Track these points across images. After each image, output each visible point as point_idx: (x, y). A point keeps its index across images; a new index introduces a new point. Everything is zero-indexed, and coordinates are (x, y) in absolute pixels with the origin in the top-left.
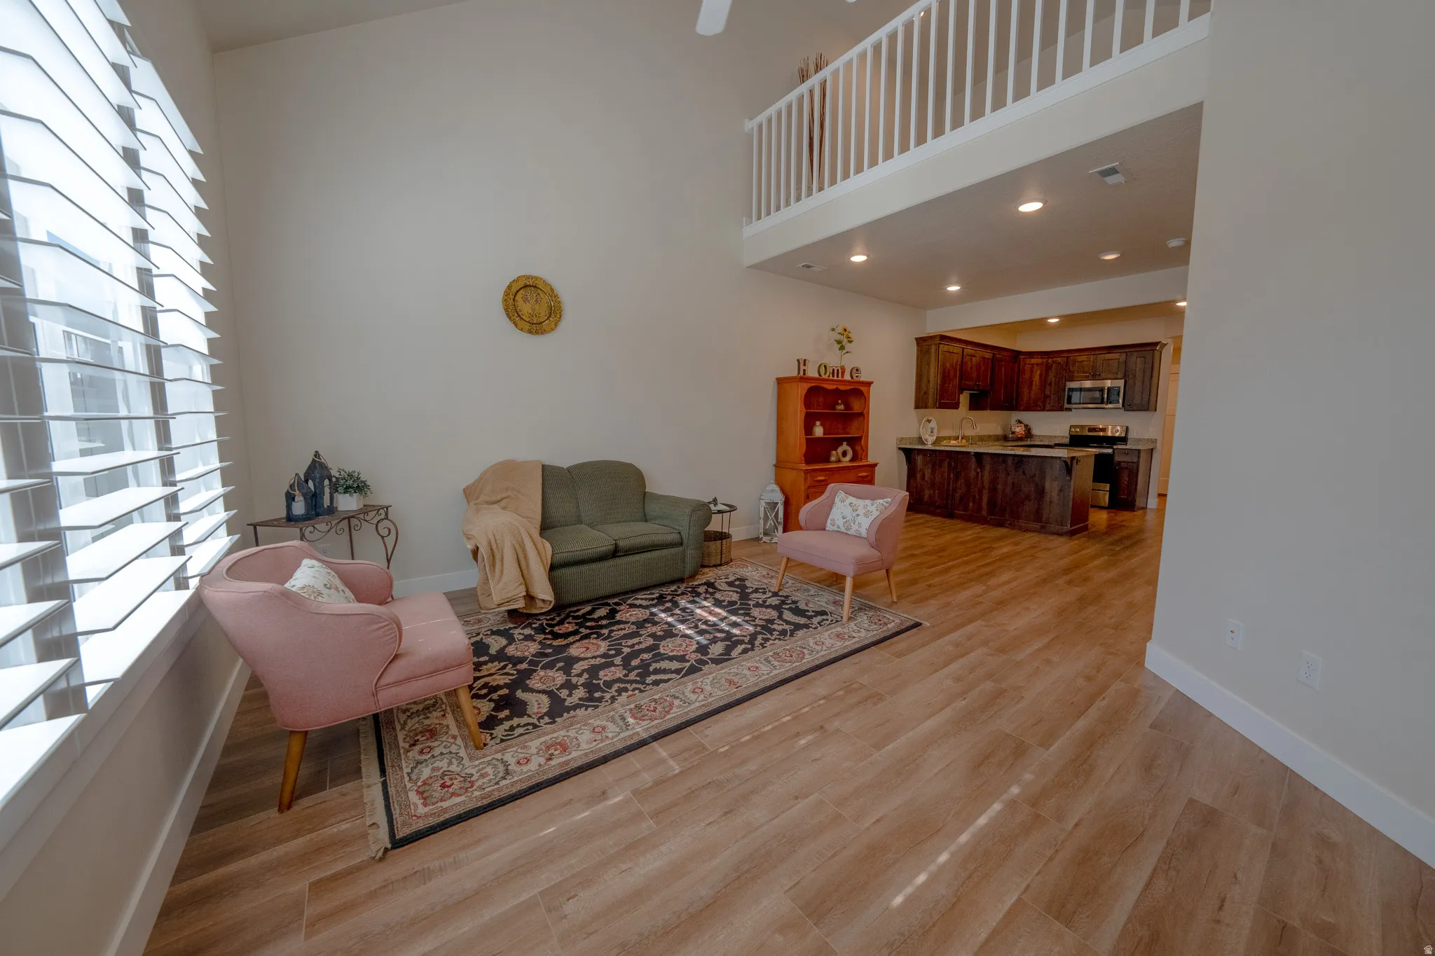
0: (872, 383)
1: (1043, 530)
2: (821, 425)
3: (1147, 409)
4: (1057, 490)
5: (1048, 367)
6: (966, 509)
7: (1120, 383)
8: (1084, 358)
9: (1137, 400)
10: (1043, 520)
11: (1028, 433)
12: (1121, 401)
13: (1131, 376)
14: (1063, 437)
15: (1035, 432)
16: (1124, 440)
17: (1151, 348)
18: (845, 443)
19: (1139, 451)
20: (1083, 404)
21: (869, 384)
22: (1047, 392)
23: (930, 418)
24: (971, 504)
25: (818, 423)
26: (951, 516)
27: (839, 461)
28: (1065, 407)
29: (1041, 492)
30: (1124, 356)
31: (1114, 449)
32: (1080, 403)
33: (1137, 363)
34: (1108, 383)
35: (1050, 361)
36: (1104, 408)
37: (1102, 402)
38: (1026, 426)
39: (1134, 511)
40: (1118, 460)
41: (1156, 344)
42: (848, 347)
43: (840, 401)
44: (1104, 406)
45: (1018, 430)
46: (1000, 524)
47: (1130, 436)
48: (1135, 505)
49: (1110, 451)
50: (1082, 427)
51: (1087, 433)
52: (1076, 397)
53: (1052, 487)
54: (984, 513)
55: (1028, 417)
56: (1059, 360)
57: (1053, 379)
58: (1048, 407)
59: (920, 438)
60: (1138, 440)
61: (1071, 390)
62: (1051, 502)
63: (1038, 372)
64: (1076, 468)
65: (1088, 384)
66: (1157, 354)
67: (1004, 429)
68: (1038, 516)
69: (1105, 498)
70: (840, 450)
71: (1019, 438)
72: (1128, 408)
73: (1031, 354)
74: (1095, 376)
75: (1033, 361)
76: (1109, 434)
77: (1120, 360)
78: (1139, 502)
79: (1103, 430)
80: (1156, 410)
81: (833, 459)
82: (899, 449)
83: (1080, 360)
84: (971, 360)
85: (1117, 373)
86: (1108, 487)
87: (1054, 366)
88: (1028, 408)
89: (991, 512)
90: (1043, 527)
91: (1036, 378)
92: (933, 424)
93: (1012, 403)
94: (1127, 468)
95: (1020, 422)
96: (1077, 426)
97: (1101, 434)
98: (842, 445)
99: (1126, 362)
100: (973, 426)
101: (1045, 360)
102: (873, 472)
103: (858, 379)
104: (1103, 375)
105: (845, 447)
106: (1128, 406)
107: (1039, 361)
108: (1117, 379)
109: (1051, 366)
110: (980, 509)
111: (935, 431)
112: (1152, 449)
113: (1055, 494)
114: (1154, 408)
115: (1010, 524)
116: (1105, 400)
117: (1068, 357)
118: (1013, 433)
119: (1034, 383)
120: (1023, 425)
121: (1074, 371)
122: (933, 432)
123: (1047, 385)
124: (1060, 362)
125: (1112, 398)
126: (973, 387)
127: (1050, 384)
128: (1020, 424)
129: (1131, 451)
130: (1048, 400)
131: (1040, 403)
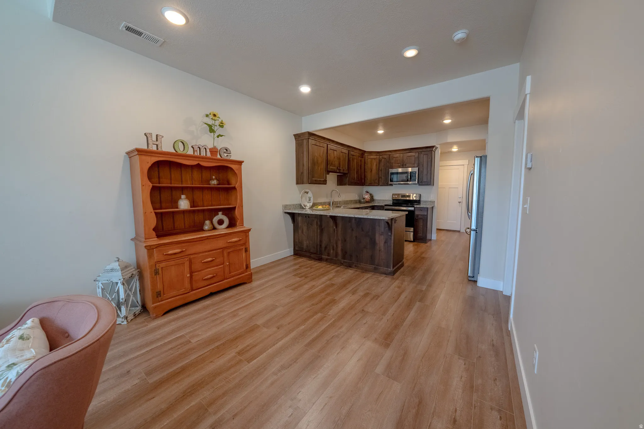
0: (243, 162)
1: (376, 270)
2: (187, 198)
3: (430, 185)
4: (383, 242)
5: (380, 161)
6: (329, 255)
7: (416, 169)
8: (397, 155)
9: (425, 180)
10: (376, 263)
11: (372, 199)
12: (417, 180)
13: (421, 166)
14: (389, 200)
15: (376, 197)
16: (418, 202)
17: (429, 150)
18: (220, 213)
19: (427, 208)
20: (399, 181)
21: (240, 163)
22: (380, 176)
23: (307, 191)
24: (332, 251)
25: (183, 197)
26: (320, 259)
27: (214, 228)
28: (389, 183)
29: (373, 243)
30: (417, 154)
31: (415, 208)
32: (397, 181)
33: (424, 158)
34: (410, 170)
35: (381, 157)
36: (408, 184)
37: (408, 181)
38: (371, 194)
39: (426, 243)
40: (417, 214)
41: (433, 147)
42: (219, 131)
43: (214, 177)
44: (409, 183)
45: (366, 197)
46: (349, 266)
47: (422, 199)
48: (426, 240)
49: (412, 209)
50: (399, 194)
51: (400, 198)
52: (395, 177)
53: (380, 240)
54: (340, 257)
55: (372, 189)
56: (385, 156)
57: (383, 167)
58: (380, 184)
59: (301, 205)
60: (426, 202)
61: (392, 174)
62: (380, 250)
63: (375, 164)
64: (394, 226)
65: (400, 170)
66: (433, 152)
67: (359, 196)
68: (372, 260)
69: (411, 236)
70: (215, 220)
71: (367, 201)
72: (420, 183)
73: (371, 153)
74: (403, 166)
75: (372, 157)
76: (411, 199)
77: (416, 157)
78: (428, 237)
79: (409, 196)
80: (434, 185)
81: (206, 228)
82: (285, 213)
83: (396, 156)
84: (334, 153)
85: (414, 164)
86: (412, 229)
87: (383, 160)
88: (371, 185)
89: (344, 258)
90: (375, 269)
91: (374, 167)
92: (310, 195)
93: (361, 181)
94: (421, 219)
95: (367, 192)
96: (396, 194)
97: (408, 199)
98: (218, 214)
99: (418, 157)
100: (339, 195)
101: (378, 157)
102: (247, 237)
103: (228, 158)
104: (407, 165)
105: (220, 216)
106: (421, 183)
107: (375, 157)
108: (414, 167)
109: (381, 160)
110: (336, 255)
111: (312, 199)
112: (433, 207)
113: (382, 244)
114: (433, 185)
115: (356, 266)
116: (409, 179)
117: (389, 155)
118: (364, 199)
119: (373, 170)
120: (369, 194)
121: (393, 163)
122: (310, 200)
123: (380, 171)
124: (385, 157)
125: (413, 178)
126: (337, 170)
127: (381, 171)
128: (367, 194)
129: (423, 208)
130: (380, 179)
131: (377, 181)
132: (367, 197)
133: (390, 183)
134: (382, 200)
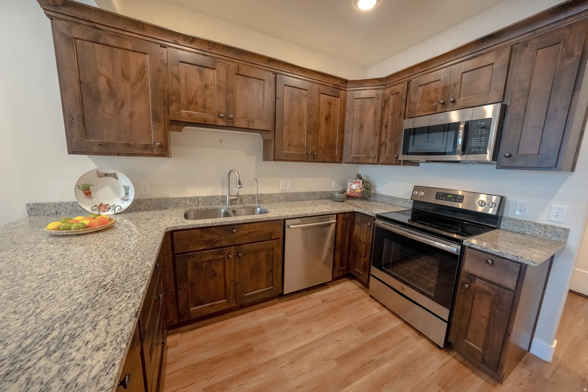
5: (385, 103)
11: (366, 193)
12: (490, 152)
14: (406, 200)
22: (383, 139)
31: (463, 248)
35: (388, 91)
36: (458, 162)
37: (454, 152)
38: (365, 183)
44: (458, 158)
47: (509, 213)
49: (454, 248)
51: (433, 200)
56: (398, 88)
57: (390, 118)
58: (382, 160)
63: (372, 110)
72: (506, 162)
73: (362, 84)
74: (446, 105)
75: (365, 94)
77: (497, 65)
80: (573, 169)
83: (427, 81)
87: (392, 98)
91: (369, 120)
95: (356, 177)
101: (381, 91)
104: (460, 102)
107: (373, 92)
109: (389, 98)
117: (408, 81)
118: (344, 191)
119: (365, 126)
120: (361, 181)
121: (415, 102)
122: (127, 194)
123: (383, 127)
124: (398, 90)
125: (473, 143)
126: (216, 121)
127: (386, 127)
128: (358, 180)
129: (500, 260)
130: (383, 148)
131: (374, 154)
132: (355, 187)
133: (402, 157)
134: (391, 197)
